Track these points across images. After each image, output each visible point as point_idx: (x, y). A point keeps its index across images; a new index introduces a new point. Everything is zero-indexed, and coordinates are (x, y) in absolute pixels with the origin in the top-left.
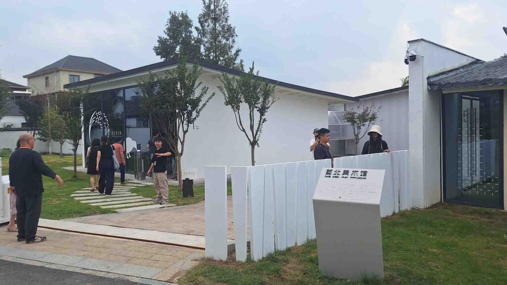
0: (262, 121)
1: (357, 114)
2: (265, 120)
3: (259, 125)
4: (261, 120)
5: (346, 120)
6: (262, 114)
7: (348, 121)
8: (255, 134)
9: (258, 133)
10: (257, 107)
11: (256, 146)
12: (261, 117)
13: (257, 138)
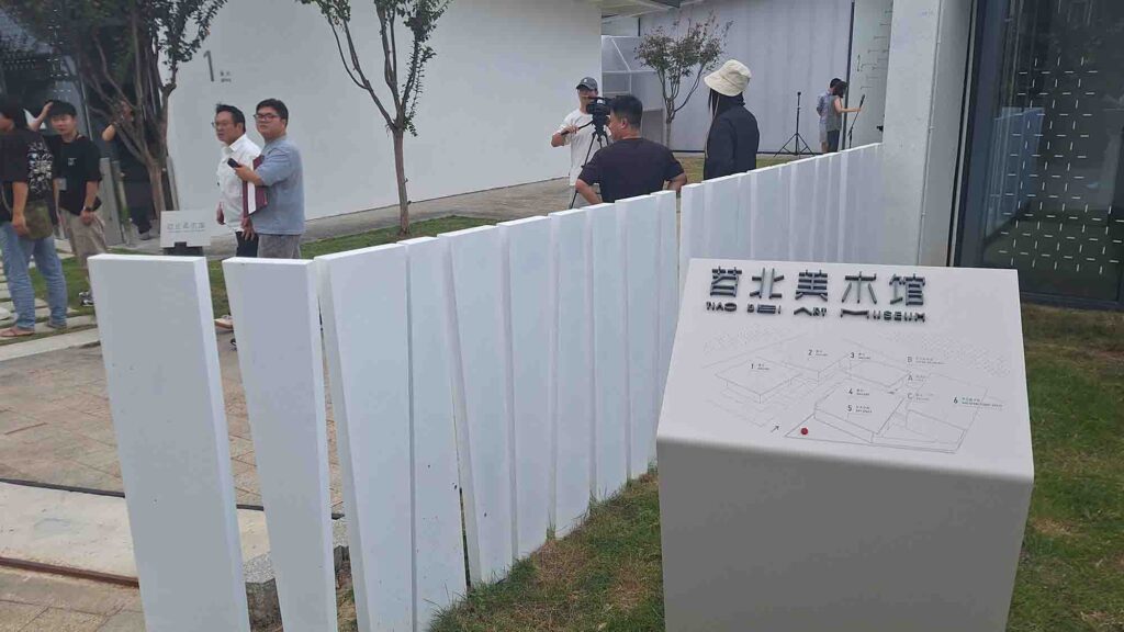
0: (421, 56)
1: (672, 44)
2: (428, 54)
3: (413, 69)
4: (417, 52)
5: (644, 61)
6: (420, 35)
7: (648, 63)
8: (401, 95)
9: (412, 93)
10: (402, 13)
11: (407, 134)
12: (416, 45)
13: (408, 110)
